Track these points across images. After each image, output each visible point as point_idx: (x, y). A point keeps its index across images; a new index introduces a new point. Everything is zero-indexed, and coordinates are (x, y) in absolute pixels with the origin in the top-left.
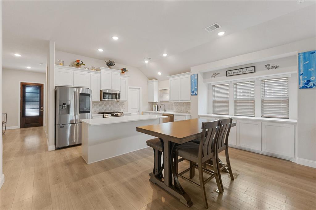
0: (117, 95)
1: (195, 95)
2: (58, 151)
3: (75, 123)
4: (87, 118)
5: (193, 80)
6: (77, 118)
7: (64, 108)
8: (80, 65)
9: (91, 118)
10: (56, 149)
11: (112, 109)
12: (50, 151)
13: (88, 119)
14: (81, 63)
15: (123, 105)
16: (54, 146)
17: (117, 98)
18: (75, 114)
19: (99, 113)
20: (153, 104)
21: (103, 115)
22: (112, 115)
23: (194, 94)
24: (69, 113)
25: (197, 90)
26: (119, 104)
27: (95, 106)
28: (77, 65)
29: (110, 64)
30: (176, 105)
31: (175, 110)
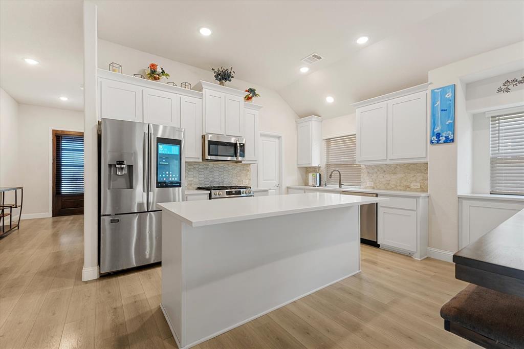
0: (239, 148)
1: (445, 142)
2: (105, 281)
3: (146, 210)
4: (172, 200)
5: (439, 103)
6: (151, 200)
7: (119, 173)
8: (157, 76)
9: (183, 200)
10: (100, 277)
11: (226, 180)
12: (86, 282)
13: (174, 201)
14: (159, 70)
15: (248, 171)
16: (96, 268)
17: (238, 154)
18: (148, 189)
19: (199, 188)
20: (307, 170)
21: (209, 192)
22: (229, 193)
23: (443, 139)
24: (131, 187)
25: (452, 127)
26: (240, 170)
27: (190, 173)
28: (151, 76)
29: (224, 76)
30: (370, 172)
31: (368, 183)
